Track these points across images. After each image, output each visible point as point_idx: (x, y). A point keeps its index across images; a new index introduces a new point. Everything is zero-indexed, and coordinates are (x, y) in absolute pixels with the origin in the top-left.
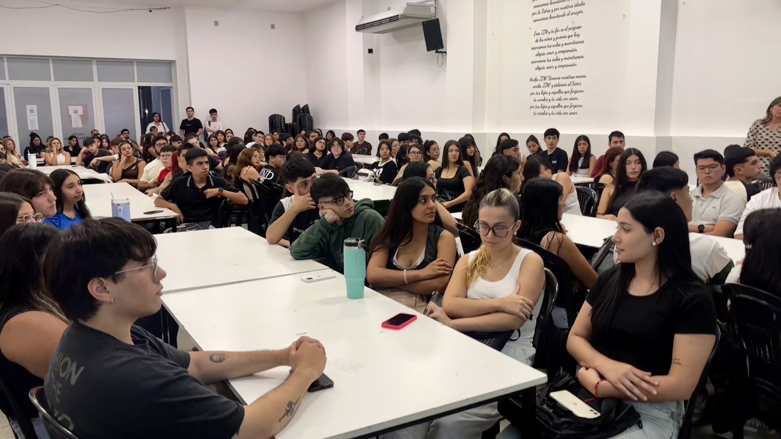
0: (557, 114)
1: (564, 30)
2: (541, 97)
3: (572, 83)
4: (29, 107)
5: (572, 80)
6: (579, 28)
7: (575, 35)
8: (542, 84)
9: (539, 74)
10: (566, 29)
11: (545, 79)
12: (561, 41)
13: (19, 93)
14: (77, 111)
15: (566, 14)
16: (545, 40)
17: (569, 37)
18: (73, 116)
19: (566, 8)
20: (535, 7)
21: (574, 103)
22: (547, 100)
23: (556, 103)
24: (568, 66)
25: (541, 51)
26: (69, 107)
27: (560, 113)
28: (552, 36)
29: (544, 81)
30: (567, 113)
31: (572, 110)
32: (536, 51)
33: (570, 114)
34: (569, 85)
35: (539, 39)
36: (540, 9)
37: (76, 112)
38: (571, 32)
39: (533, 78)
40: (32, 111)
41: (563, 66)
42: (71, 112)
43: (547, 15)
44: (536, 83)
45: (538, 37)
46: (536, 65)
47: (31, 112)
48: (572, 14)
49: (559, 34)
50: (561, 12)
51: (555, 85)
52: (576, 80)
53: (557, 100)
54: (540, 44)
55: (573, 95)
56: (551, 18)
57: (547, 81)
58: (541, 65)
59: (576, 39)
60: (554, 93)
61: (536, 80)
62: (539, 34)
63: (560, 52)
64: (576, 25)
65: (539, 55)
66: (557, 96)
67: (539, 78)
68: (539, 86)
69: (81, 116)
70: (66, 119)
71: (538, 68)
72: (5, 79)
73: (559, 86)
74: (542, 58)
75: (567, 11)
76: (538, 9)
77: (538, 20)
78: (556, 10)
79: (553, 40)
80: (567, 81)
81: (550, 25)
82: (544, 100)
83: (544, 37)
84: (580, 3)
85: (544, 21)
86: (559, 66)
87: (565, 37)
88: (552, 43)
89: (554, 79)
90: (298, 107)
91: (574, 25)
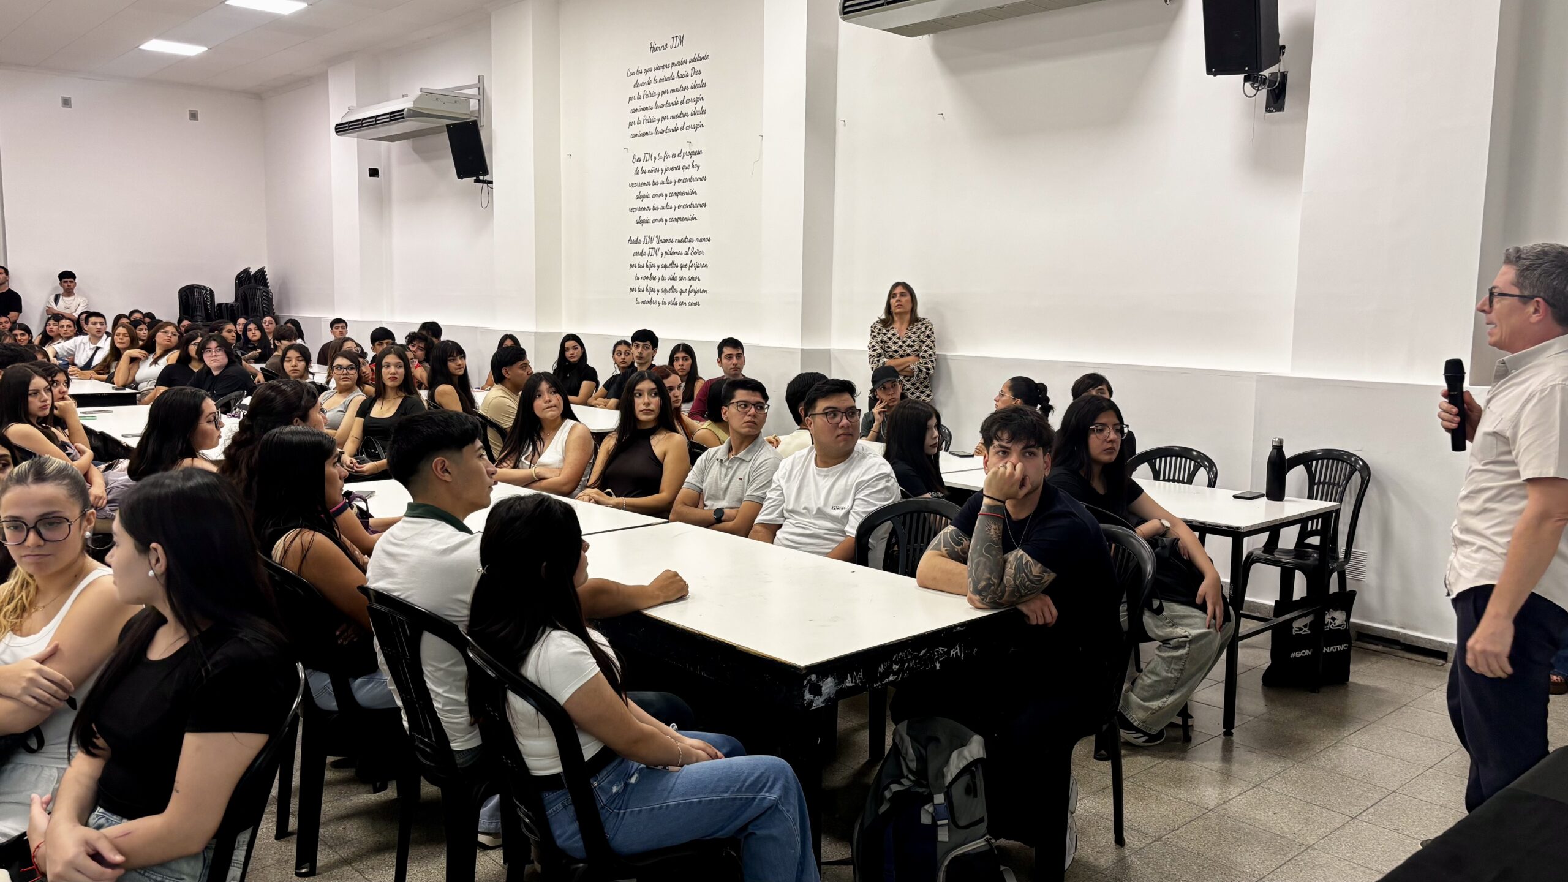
1: (677, 155)
2: (646, 272)
3: (690, 251)
5: (690, 245)
6: (699, 153)
7: (692, 165)
8: (646, 248)
9: (641, 232)
10: (679, 155)
11: (650, 241)
12: (673, 175)
15: (679, 128)
16: (650, 171)
17: (685, 168)
19: (678, 117)
20: (633, 111)
21: (695, 285)
22: (654, 279)
23: (667, 285)
24: (683, 219)
25: (644, 190)
27: (674, 303)
28: (660, 164)
29: (650, 245)
30: (684, 304)
31: (692, 298)
32: (636, 190)
33: (689, 304)
34: (686, 254)
35: (640, 169)
36: (641, 114)
38: (687, 161)
39: (634, 238)
41: (676, 220)
43: (650, 127)
44: (638, 248)
45: (639, 165)
46: (637, 215)
48: (688, 128)
49: (671, 162)
50: (671, 123)
51: (667, 253)
52: (697, 246)
53: (669, 279)
54: (641, 178)
55: (693, 273)
56: (657, 132)
57: (654, 245)
58: (644, 215)
59: (695, 173)
60: (665, 266)
61: (637, 242)
62: (639, 160)
63: (672, 194)
64: (695, 149)
65: (640, 197)
66: (669, 272)
67: (642, 239)
68: (642, 254)
71: (640, 221)
73: (671, 253)
74: (646, 203)
75: (679, 122)
76: (637, 114)
77: (637, 135)
78: (664, 118)
79: (660, 172)
80: (684, 247)
81: (657, 145)
82: (650, 278)
83: (648, 166)
84: (698, 109)
85: (646, 136)
86: (672, 220)
87: (678, 168)
88: (659, 177)
89: (664, 241)
90: (246, 271)
91: (689, 149)
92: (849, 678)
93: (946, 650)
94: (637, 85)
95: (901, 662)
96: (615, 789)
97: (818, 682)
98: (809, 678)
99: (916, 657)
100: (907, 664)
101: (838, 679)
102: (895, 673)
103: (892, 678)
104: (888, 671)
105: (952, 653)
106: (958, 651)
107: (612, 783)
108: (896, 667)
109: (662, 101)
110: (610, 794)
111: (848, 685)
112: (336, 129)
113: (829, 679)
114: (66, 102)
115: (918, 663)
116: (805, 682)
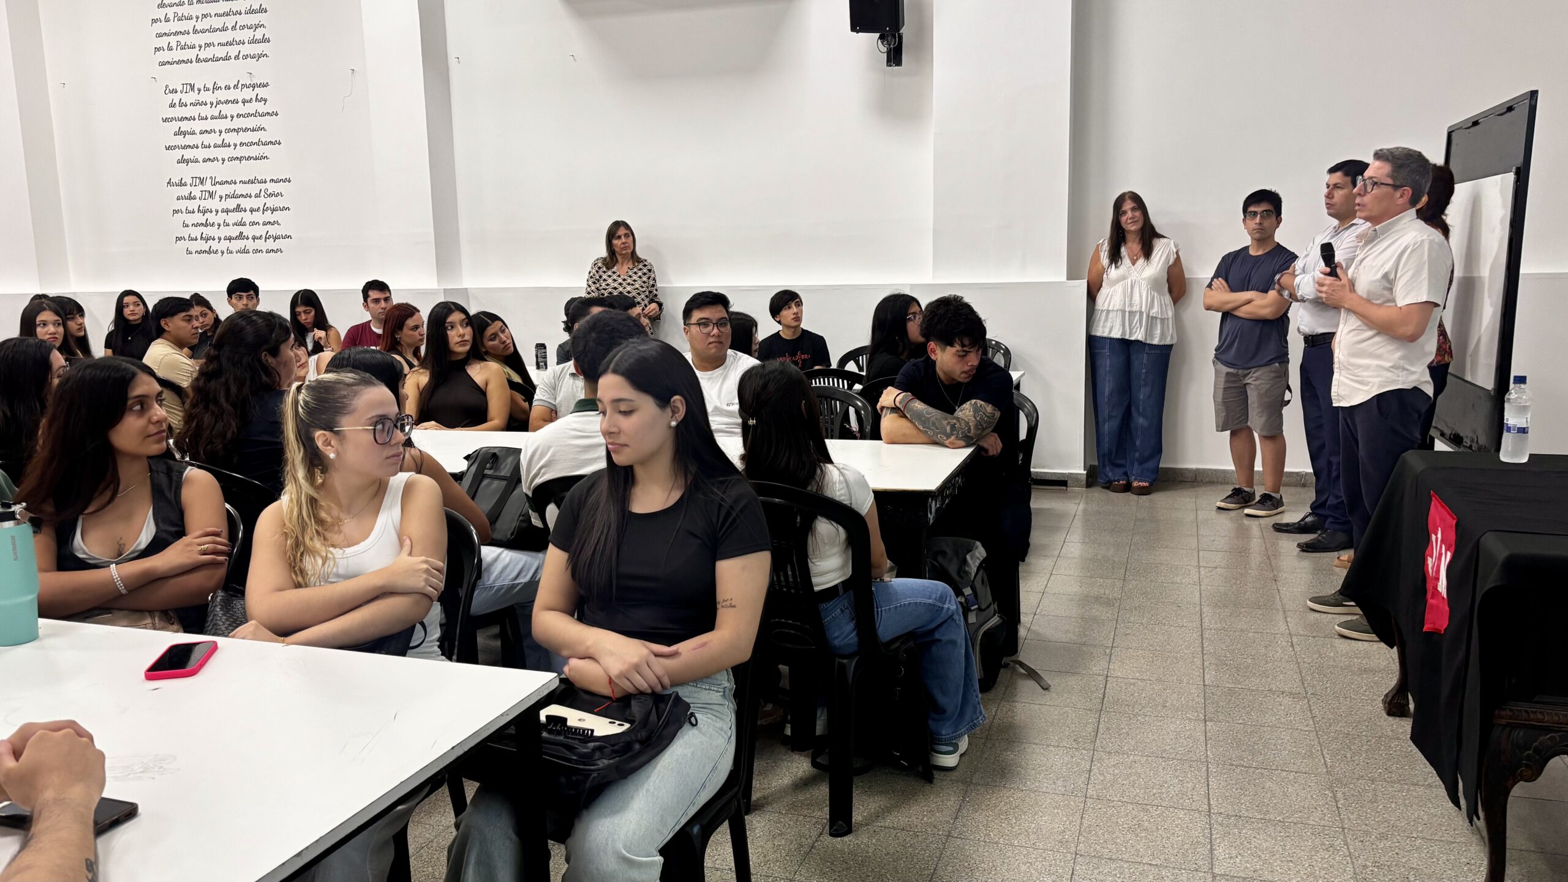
0: (238, 252)
1: (232, 87)
2: (200, 218)
3: (263, 193)
5: (263, 186)
6: (265, 85)
7: (257, 99)
8: (196, 191)
9: (187, 173)
10: (236, 87)
11: (202, 183)
12: (227, 110)
15: (233, 57)
16: (193, 104)
17: (245, 102)
19: (230, 44)
20: (159, 35)
21: (273, 230)
22: (213, 225)
23: (234, 231)
24: (249, 158)
25: (185, 126)
27: (245, 251)
28: (208, 97)
29: (201, 187)
30: (261, 251)
31: (271, 244)
32: (175, 126)
33: (268, 251)
34: (257, 196)
35: (177, 101)
36: (173, 40)
38: (248, 94)
39: (175, 180)
41: (240, 159)
43: (190, 54)
44: (185, 191)
45: (176, 98)
46: (178, 154)
48: (246, 57)
49: (222, 95)
50: (221, 52)
51: (228, 196)
52: (272, 188)
53: (235, 224)
54: (180, 112)
55: (268, 216)
56: (198, 60)
57: (208, 186)
58: (189, 154)
59: (261, 107)
60: (227, 211)
61: (182, 184)
62: (174, 92)
63: (228, 131)
64: (257, 80)
65: (180, 133)
66: (235, 217)
67: (188, 180)
68: (191, 197)
71: (183, 161)
73: (234, 196)
74: (189, 140)
75: (233, 51)
76: (165, 39)
77: (169, 63)
78: (208, 45)
79: (209, 105)
80: (253, 189)
81: (200, 75)
82: (206, 225)
83: (189, 98)
84: (259, 37)
85: (183, 65)
86: (232, 159)
87: (235, 102)
88: (207, 111)
89: (221, 183)
91: (251, 80)
94: (162, 6)
109: (201, 26)
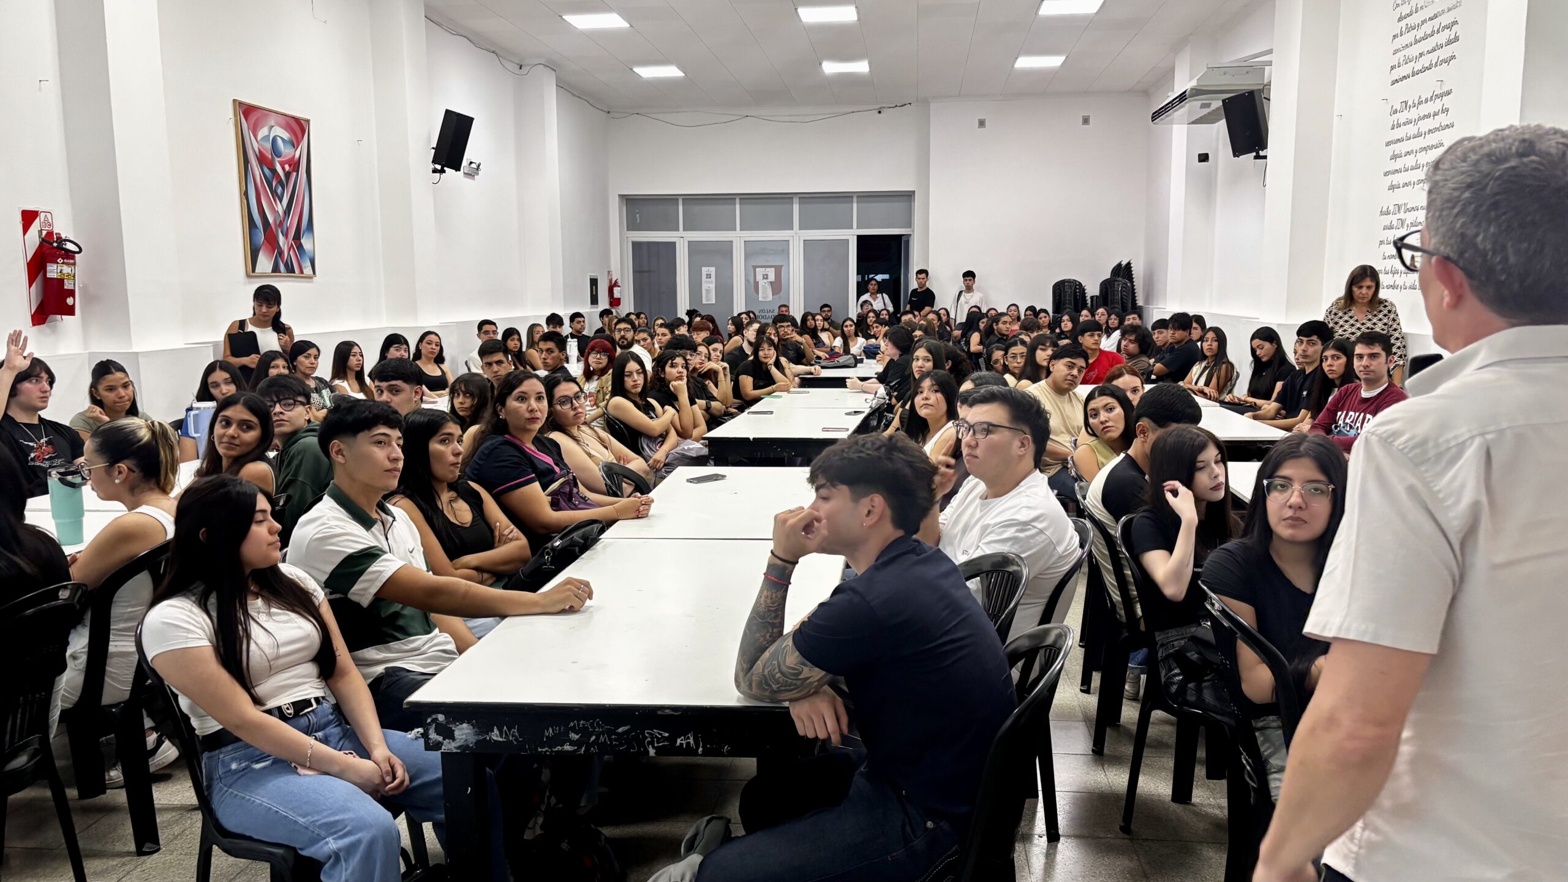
0: (1410, 288)
1: (1429, 99)
4: (705, 270)
6: (1449, 93)
7: (1442, 110)
8: (1394, 221)
9: (1392, 199)
11: (1399, 211)
12: (1425, 125)
13: (694, 248)
14: (767, 275)
15: (1434, 65)
16: (1404, 124)
17: (1436, 114)
18: (762, 283)
19: (1434, 50)
25: (1398, 149)
26: (757, 269)
28: (1413, 114)
29: (1398, 216)
32: (1391, 149)
35: (1395, 123)
36: (1402, 55)
37: (765, 277)
38: (1437, 105)
39: (1385, 209)
40: (709, 276)
42: (759, 278)
43: (1409, 68)
44: (1386, 220)
45: (1395, 117)
46: (1389, 180)
47: (707, 278)
48: (1442, 62)
49: (1424, 109)
50: (1425, 61)
54: (1400, 133)
56: (1413, 74)
57: (1402, 215)
58: (1396, 179)
59: (1443, 119)
61: (1388, 213)
62: (1395, 112)
64: (1445, 89)
65: (1394, 157)
67: (1391, 208)
68: (1391, 227)
69: (771, 282)
70: (753, 288)
71: (1392, 187)
72: (678, 230)
74: (1399, 164)
75: (1433, 57)
76: (1398, 55)
77: (1397, 81)
78: (1421, 55)
79: (1413, 123)
81: (1411, 90)
83: (1402, 117)
84: (1452, 37)
85: (1405, 81)
87: (1428, 116)
88: (1411, 130)
89: (1410, 211)
90: (1120, 265)
91: (1441, 89)
92: (496, 731)
93: (667, 735)
94: (1400, 19)
95: (585, 733)
96: (234, 766)
97: (447, 723)
98: (434, 716)
99: (610, 733)
100: (594, 737)
101: (479, 728)
102: (572, 743)
103: (567, 747)
104: (562, 739)
105: (679, 741)
106: (691, 741)
107: (233, 759)
108: (574, 736)
109: (1420, 34)
110: (227, 769)
111: (495, 738)
112: (1152, 118)
113: (465, 725)
114: (982, 123)
115: (615, 740)
116: (429, 720)
